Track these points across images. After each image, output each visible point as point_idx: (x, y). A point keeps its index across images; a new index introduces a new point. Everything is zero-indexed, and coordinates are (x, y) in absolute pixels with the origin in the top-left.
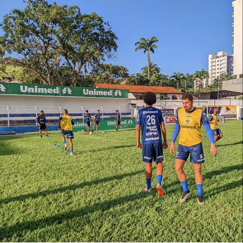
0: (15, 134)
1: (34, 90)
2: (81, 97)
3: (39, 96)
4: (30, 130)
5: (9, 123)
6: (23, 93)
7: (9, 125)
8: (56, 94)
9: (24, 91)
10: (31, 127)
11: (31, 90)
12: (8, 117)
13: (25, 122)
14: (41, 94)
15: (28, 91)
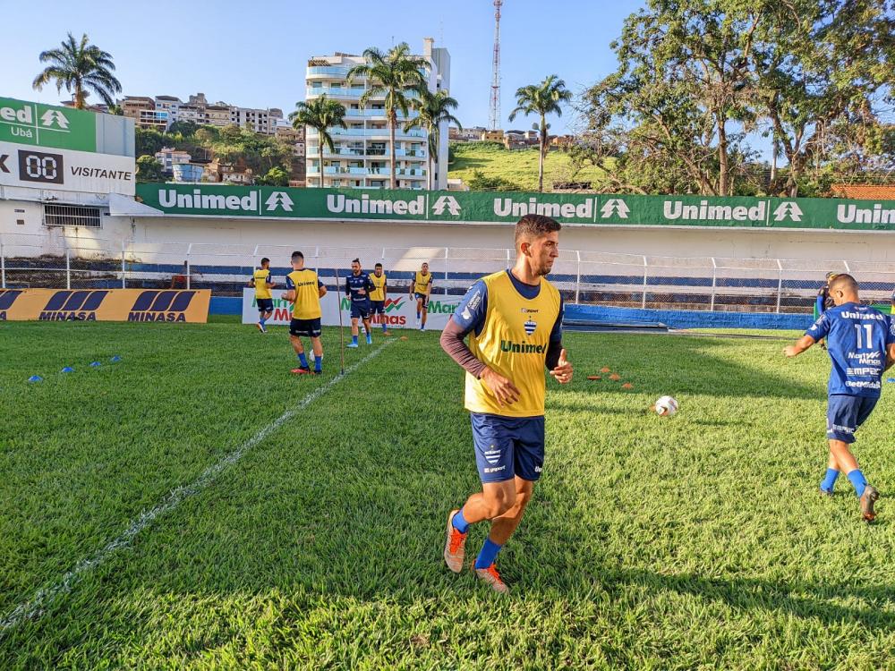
0: (665, 329)
1: (697, 212)
2: (831, 230)
3: (711, 227)
4: (692, 322)
5: (644, 299)
6: (668, 222)
7: (644, 306)
8: (755, 223)
9: (673, 217)
10: (698, 315)
11: (690, 211)
12: (645, 285)
13: (672, 298)
14: (716, 222)
15: (681, 215)
